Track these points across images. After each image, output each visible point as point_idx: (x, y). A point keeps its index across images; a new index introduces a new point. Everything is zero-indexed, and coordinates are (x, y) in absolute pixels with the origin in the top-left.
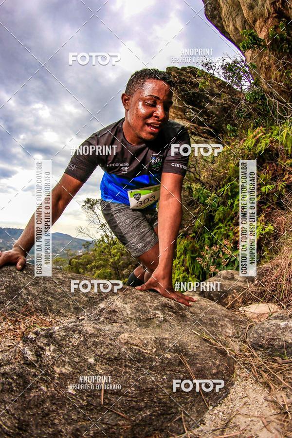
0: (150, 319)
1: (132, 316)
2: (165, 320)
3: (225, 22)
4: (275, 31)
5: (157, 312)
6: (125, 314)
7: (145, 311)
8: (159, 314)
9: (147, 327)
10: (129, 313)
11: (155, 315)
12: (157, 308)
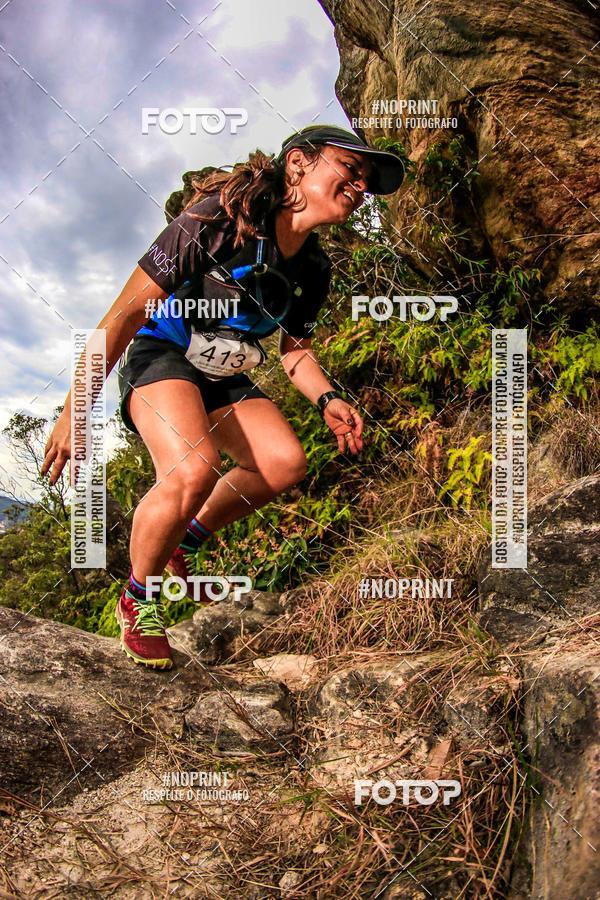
0: (42, 671)
1: (15, 666)
2: (64, 675)
3: (364, 111)
4: (440, 151)
5: (56, 663)
6: (6, 662)
7: (38, 661)
8: (59, 666)
9: (32, 681)
10: (11, 661)
11: (50, 667)
12: (59, 658)
